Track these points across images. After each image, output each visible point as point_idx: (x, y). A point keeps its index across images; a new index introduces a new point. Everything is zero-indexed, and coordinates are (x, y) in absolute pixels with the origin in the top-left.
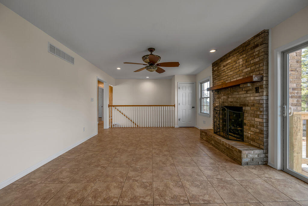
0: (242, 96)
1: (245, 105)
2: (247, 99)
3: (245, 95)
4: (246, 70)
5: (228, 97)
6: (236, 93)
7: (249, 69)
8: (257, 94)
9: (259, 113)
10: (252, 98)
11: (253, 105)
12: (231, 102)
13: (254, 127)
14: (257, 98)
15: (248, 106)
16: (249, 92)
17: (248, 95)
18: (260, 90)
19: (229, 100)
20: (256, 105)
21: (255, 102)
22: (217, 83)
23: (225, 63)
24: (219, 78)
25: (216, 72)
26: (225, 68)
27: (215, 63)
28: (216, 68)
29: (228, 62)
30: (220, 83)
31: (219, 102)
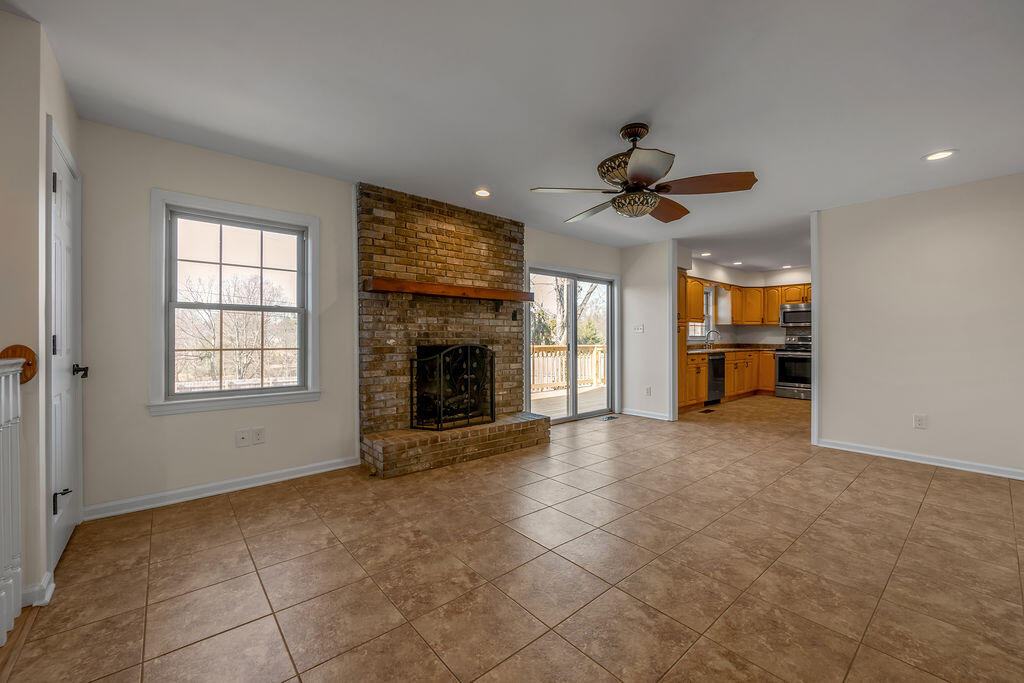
0: (486, 322)
1: (492, 342)
2: (498, 329)
3: (492, 322)
4: (495, 273)
5: (446, 322)
6: (470, 315)
7: (501, 273)
8: (515, 323)
9: (516, 354)
10: (507, 329)
11: (509, 342)
12: (458, 335)
13: (508, 380)
14: (514, 329)
15: (498, 342)
16: (501, 317)
17: (500, 323)
18: (518, 317)
19: (449, 329)
20: (513, 341)
21: (511, 335)
22: (392, 267)
23: (434, 224)
24: (403, 253)
25: (390, 230)
26: (433, 237)
27: (384, 194)
28: (391, 215)
29: (446, 227)
30: (409, 274)
31: (407, 335)
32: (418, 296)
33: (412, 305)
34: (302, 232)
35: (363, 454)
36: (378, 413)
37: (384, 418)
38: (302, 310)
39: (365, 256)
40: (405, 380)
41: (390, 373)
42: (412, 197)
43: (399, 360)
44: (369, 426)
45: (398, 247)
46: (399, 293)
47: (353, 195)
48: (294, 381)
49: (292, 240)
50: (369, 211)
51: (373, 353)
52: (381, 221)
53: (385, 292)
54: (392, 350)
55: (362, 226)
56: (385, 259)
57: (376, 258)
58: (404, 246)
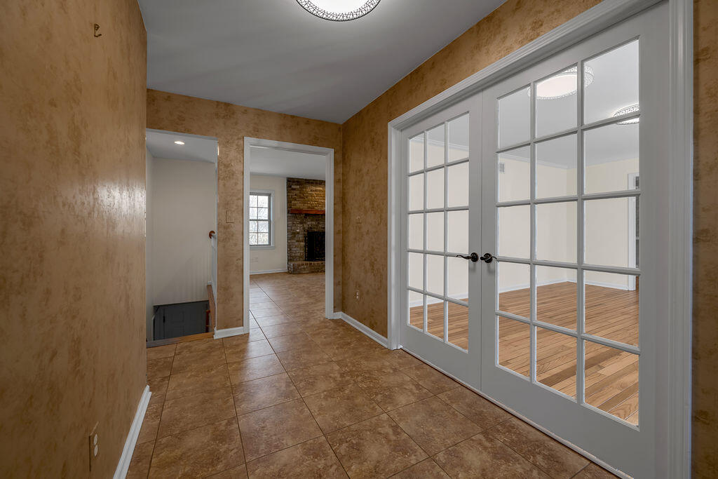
5: (318, 223)
12: (323, 228)
19: (320, 226)
22: (298, 205)
23: (314, 188)
24: (302, 200)
25: (297, 192)
26: (313, 193)
27: (296, 180)
28: (298, 187)
29: (318, 188)
30: (304, 207)
31: (304, 228)
32: (307, 215)
33: (305, 217)
34: (269, 195)
35: (288, 268)
36: (293, 255)
37: (296, 257)
38: (269, 220)
39: (289, 202)
40: (303, 244)
41: (297, 241)
42: (306, 180)
43: (301, 237)
44: (290, 259)
45: (301, 198)
46: (300, 214)
47: (286, 181)
48: (267, 243)
49: (267, 197)
50: (290, 187)
51: (292, 235)
52: (294, 189)
53: (296, 214)
54: (298, 233)
55: (288, 192)
56: (296, 202)
57: (293, 202)
58: (302, 197)
